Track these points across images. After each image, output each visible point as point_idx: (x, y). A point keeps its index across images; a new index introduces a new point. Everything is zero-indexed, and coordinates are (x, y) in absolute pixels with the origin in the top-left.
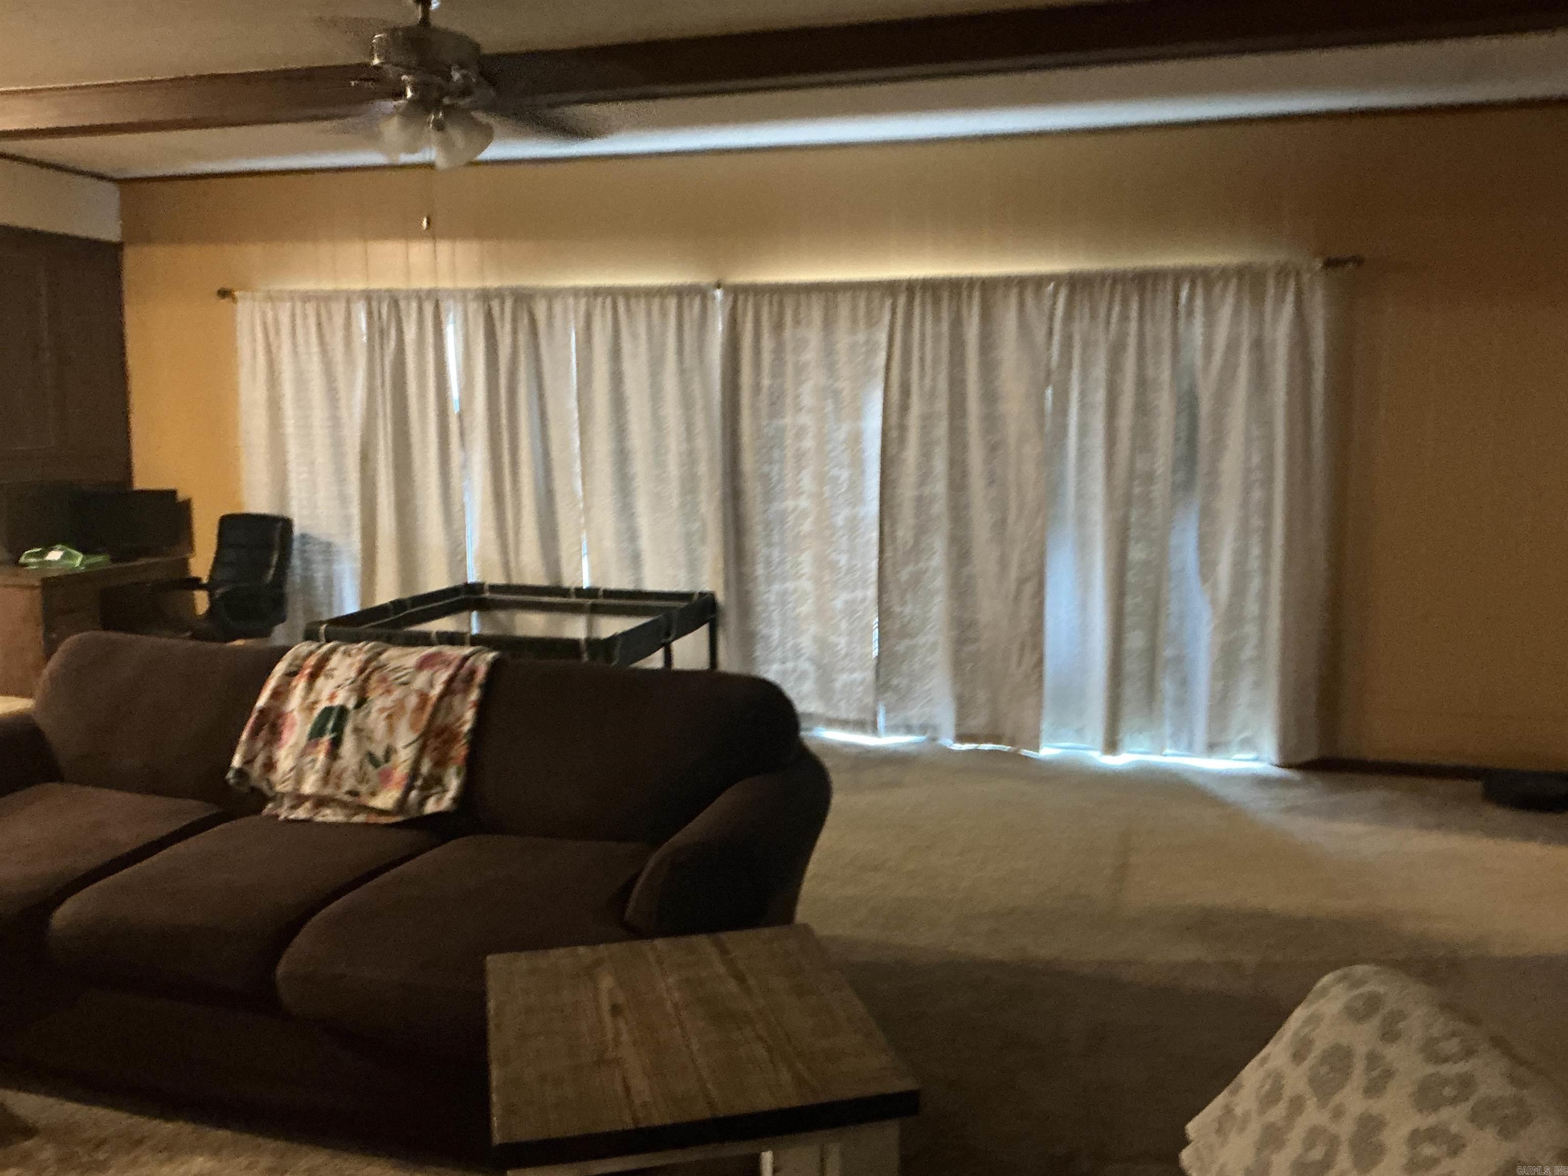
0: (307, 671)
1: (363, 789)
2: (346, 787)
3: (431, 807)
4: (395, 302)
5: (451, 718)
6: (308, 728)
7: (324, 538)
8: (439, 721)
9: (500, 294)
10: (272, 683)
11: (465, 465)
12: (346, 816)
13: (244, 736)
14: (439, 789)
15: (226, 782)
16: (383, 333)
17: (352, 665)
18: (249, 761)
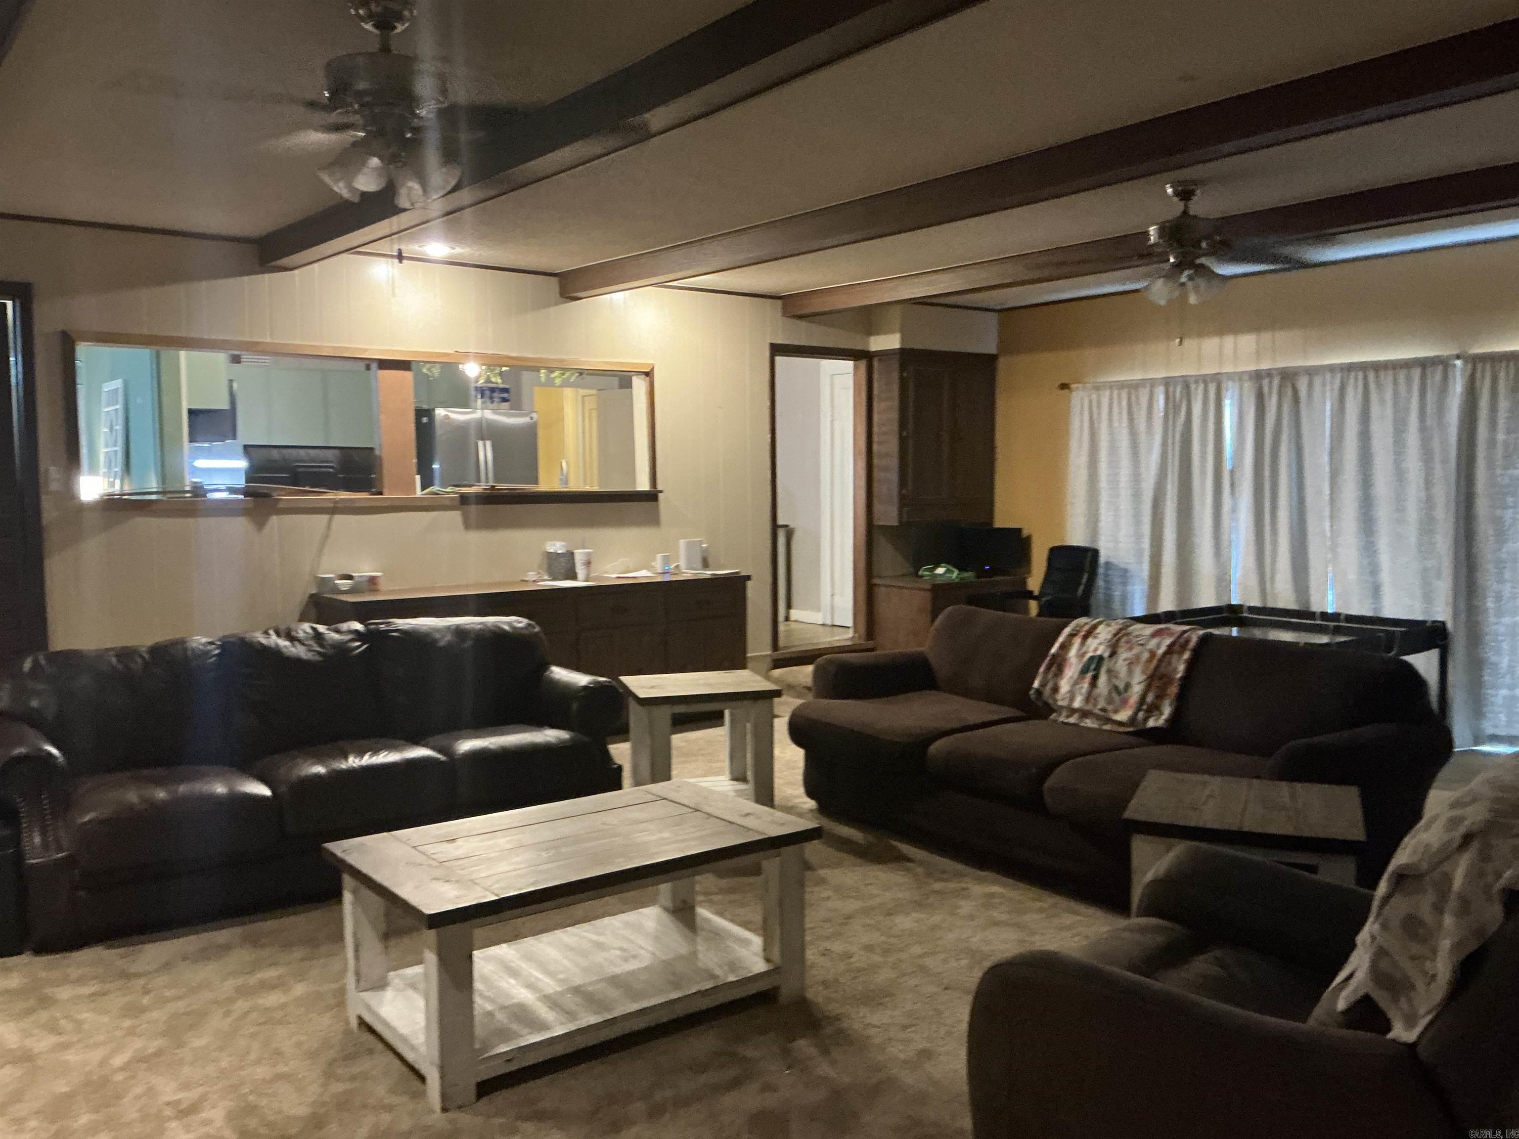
0: (1082, 634)
1: (1110, 708)
2: (1099, 707)
3: (1151, 723)
4: (1187, 386)
5: (1170, 668)
6: (1081, 666)
7: (1122, 566)
8: (1162, 670)
9: (1269, 373)
10: (1061, 639)
11: (1234, 510)
12: (1099, 725)
13: (1042, 670)
14: (1158, 713)
15: (1029, 696)
16: (1177, 409)
17: (1110, 632)
18: (1043, 685)
